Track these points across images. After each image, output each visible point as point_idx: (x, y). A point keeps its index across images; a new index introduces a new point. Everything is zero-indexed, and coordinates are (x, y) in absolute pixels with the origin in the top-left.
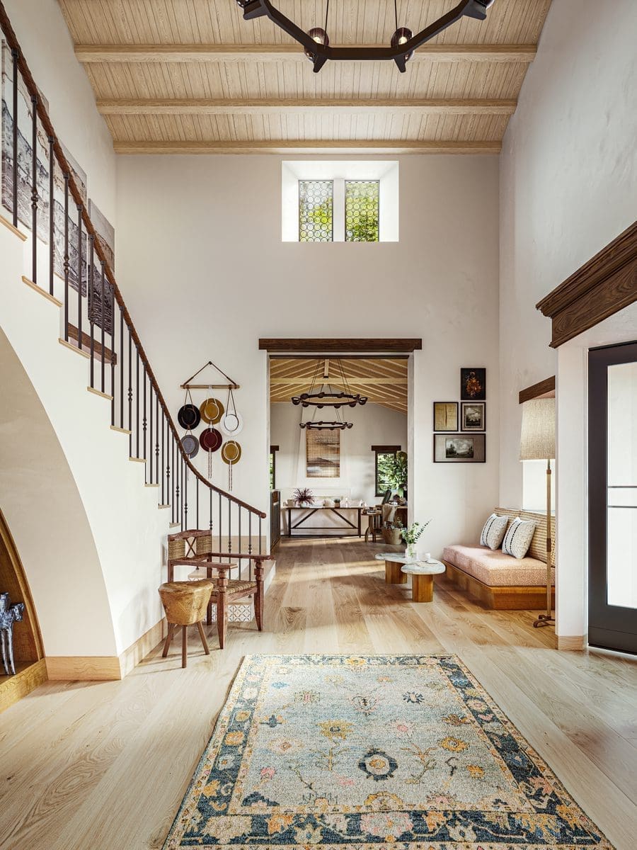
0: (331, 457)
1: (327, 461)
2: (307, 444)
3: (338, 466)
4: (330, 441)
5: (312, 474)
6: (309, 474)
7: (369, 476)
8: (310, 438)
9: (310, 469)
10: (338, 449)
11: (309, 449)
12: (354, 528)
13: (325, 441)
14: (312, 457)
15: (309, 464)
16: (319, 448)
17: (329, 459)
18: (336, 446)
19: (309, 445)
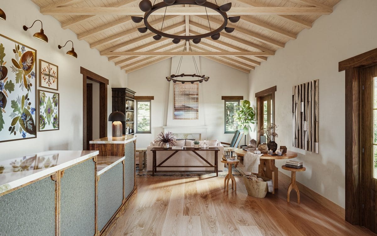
0: (192, 104)
1: (189, 107)
2: (175, 95)
3: (197, 111)
4: (191, 93)
5: (178, 117)
6: (175, 117)
7: (220, 118)
8: (176, 90)
9: (176, 113)
10: (197, 98)
11: (176, 99)
12: (212, 166)
13: (187, 92)
14: (178, 105)
15: (176, 109)
16: (183, 98)
17: (191, 106)
18: (196, 96)
19: (176, 96)
